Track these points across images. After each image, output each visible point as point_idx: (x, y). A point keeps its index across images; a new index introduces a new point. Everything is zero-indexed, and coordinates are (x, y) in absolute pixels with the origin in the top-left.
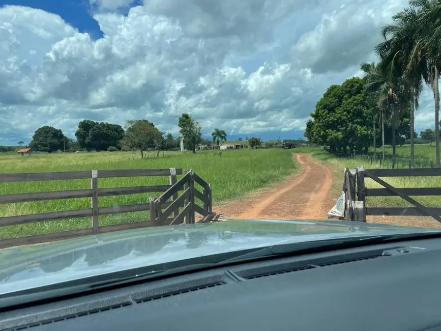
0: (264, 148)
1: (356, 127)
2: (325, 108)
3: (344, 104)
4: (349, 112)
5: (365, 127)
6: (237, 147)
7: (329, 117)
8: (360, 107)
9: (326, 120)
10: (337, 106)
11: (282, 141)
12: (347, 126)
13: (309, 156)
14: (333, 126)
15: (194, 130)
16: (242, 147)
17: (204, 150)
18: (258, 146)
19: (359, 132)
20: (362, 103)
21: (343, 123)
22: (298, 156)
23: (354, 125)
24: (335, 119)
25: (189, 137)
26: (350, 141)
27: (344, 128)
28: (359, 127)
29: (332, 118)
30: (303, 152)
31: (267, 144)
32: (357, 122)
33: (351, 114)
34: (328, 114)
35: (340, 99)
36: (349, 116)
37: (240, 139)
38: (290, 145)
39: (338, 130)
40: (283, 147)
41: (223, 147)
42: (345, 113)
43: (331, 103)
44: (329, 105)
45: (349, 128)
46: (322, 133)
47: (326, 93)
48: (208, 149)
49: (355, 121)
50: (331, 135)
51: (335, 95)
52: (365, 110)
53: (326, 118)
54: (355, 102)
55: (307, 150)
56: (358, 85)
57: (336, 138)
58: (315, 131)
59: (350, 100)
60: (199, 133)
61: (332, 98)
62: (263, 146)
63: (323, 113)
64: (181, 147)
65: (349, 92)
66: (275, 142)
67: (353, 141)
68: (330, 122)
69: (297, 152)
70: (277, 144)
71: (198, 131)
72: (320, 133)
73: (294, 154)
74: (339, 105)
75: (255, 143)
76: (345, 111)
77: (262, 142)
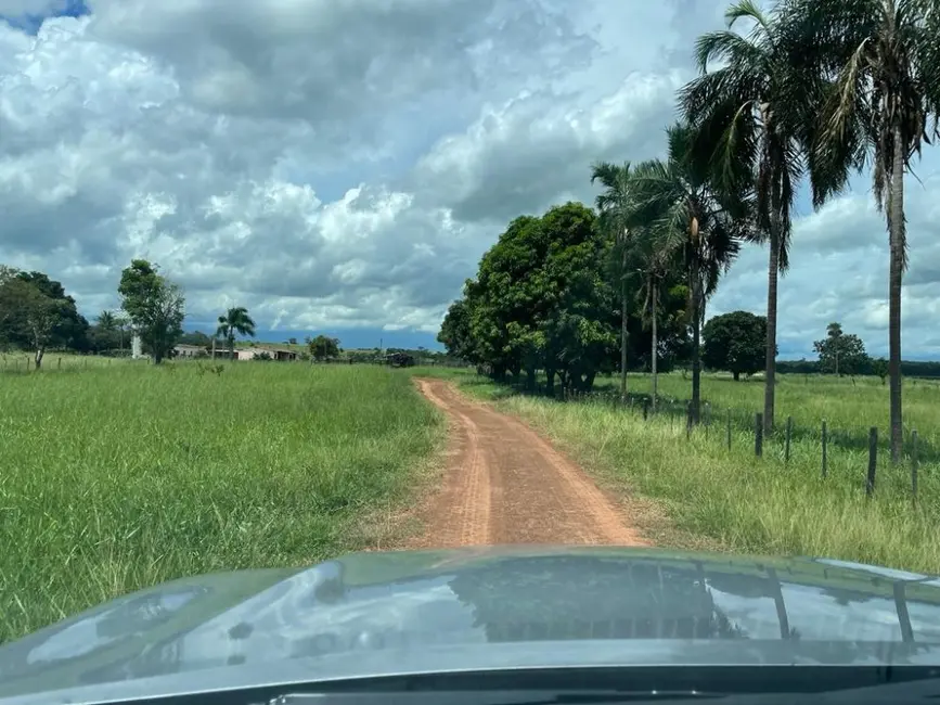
0: (345, 362)
1: (578, 323)
2: (504, 268)
3: (551, 261)
4: (562, 283)
5: (597, 322)
6: (281, 356)
7: (515, 292)
8: (585, 272)
9: (508, 297)
10: (534, 266)
11: (385, 350)
12: (556, 317)
13: (452, 387)
14: (523, 314)
15: (164, 307)
16: (293, 356)
17: (195, 357)
18: (331, 357)
19: (586, 333)
20: (591, 264)
21: (546, 308)
22: (426, 386)
23: (574, 317)
24: (529, 298)
25: (147, 321)
26: (561, 356)
27: (550, 321)
28: (584, 322)
29: (521, 295)
30: (434, 377)
31: (351, 354)
32: (581, 308)
33: (567, 289)
34: (512, 284)
35: (542, 250)
36: (561, 293)
37: (293, 341)
38: (403, 359)
39: (534, 327)
40: (388, 363)
41: (245, 355)
42: (554, 284)
43: (519, 258)
44: (514, 262)
45: (561, 323)
46: (494, 330)
47: (506, 234)
48: (207, 357)
49: (577, 305)
50: (518, 337)
51: (528, 240)
52: (597, 283)
53: (507, 293)
54: (575, 259)
55: (443, 373)
56: (579, 221)
57: (529, 343)
58: (477, 324)
59: (564, 255)
60: (176, 313)
61: (522, 245)
62: (342, 358)
63: (500, 280)
64: (134, 347)
65: (562, 235)
66: (368, 352)
67: (569, 355)
68: (516, 305)
69: (422, 376)
70: (373, 356)
71: (174, 307)
72: (489, 331)
73: (415, 380)
74: (539, 265)
75: (324, 349)
76: (552, 279)
77: (342, 351)
